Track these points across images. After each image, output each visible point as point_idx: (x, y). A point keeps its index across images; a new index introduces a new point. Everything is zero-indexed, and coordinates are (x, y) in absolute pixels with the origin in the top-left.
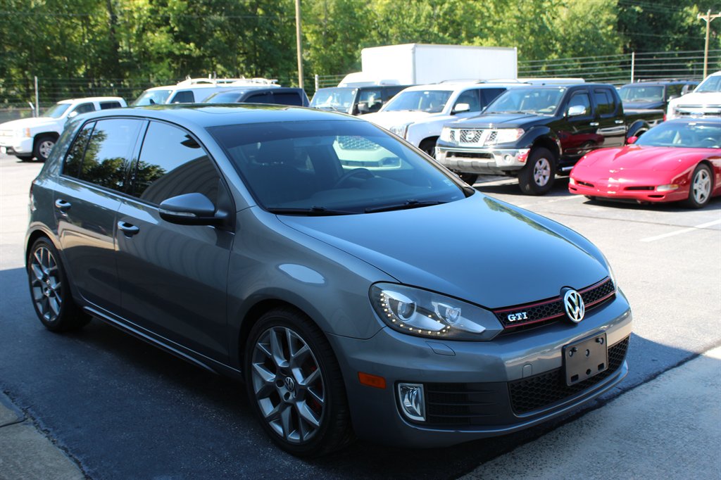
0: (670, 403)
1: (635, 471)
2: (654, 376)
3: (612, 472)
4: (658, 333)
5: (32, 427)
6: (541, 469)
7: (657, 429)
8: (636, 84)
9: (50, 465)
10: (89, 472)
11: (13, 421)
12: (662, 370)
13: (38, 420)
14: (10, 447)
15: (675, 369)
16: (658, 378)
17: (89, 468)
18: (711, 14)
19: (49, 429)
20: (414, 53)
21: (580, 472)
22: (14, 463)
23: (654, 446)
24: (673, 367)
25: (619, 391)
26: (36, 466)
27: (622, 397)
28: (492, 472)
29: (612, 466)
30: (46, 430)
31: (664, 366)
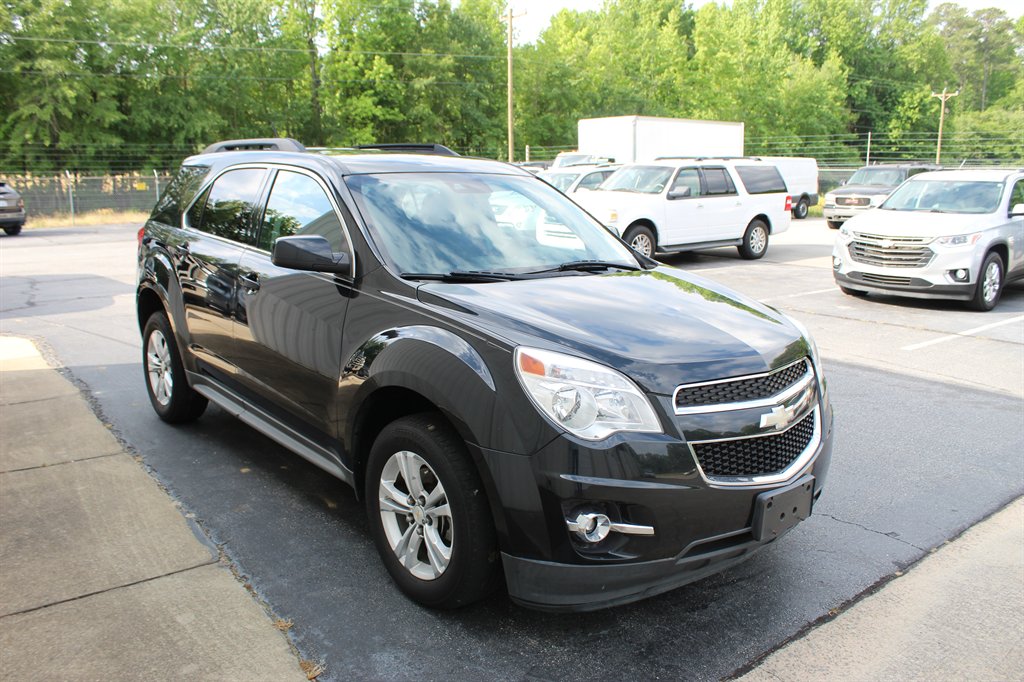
0: (987, 573)
1: (967, 674)
2: (959, 534)
3: (937, 673)
4: (951, 473)
5: (229, 571)
6: (847, 664)
7: (979, 610)
8: (871, 167)
9: (249, 627)
10: (295, 641)
11: (206, 561)
12: (967, 526)
13: (235, 561)
14: (204, 598)
15: (981, 524)
16: (964, 536)
17: (296, 635)
18: (948, 92)
19: (247, 576)
20: (635, 125)
21: (896, 672)
22: (208, 622)
23: (983, 637)
24: (979, 521)
25: (921, 552)
26: (233, 628)
27: (927, 561)
28: (787, 666)
29: (935, 664)
30: (244, 576)
31: (968, 518)
